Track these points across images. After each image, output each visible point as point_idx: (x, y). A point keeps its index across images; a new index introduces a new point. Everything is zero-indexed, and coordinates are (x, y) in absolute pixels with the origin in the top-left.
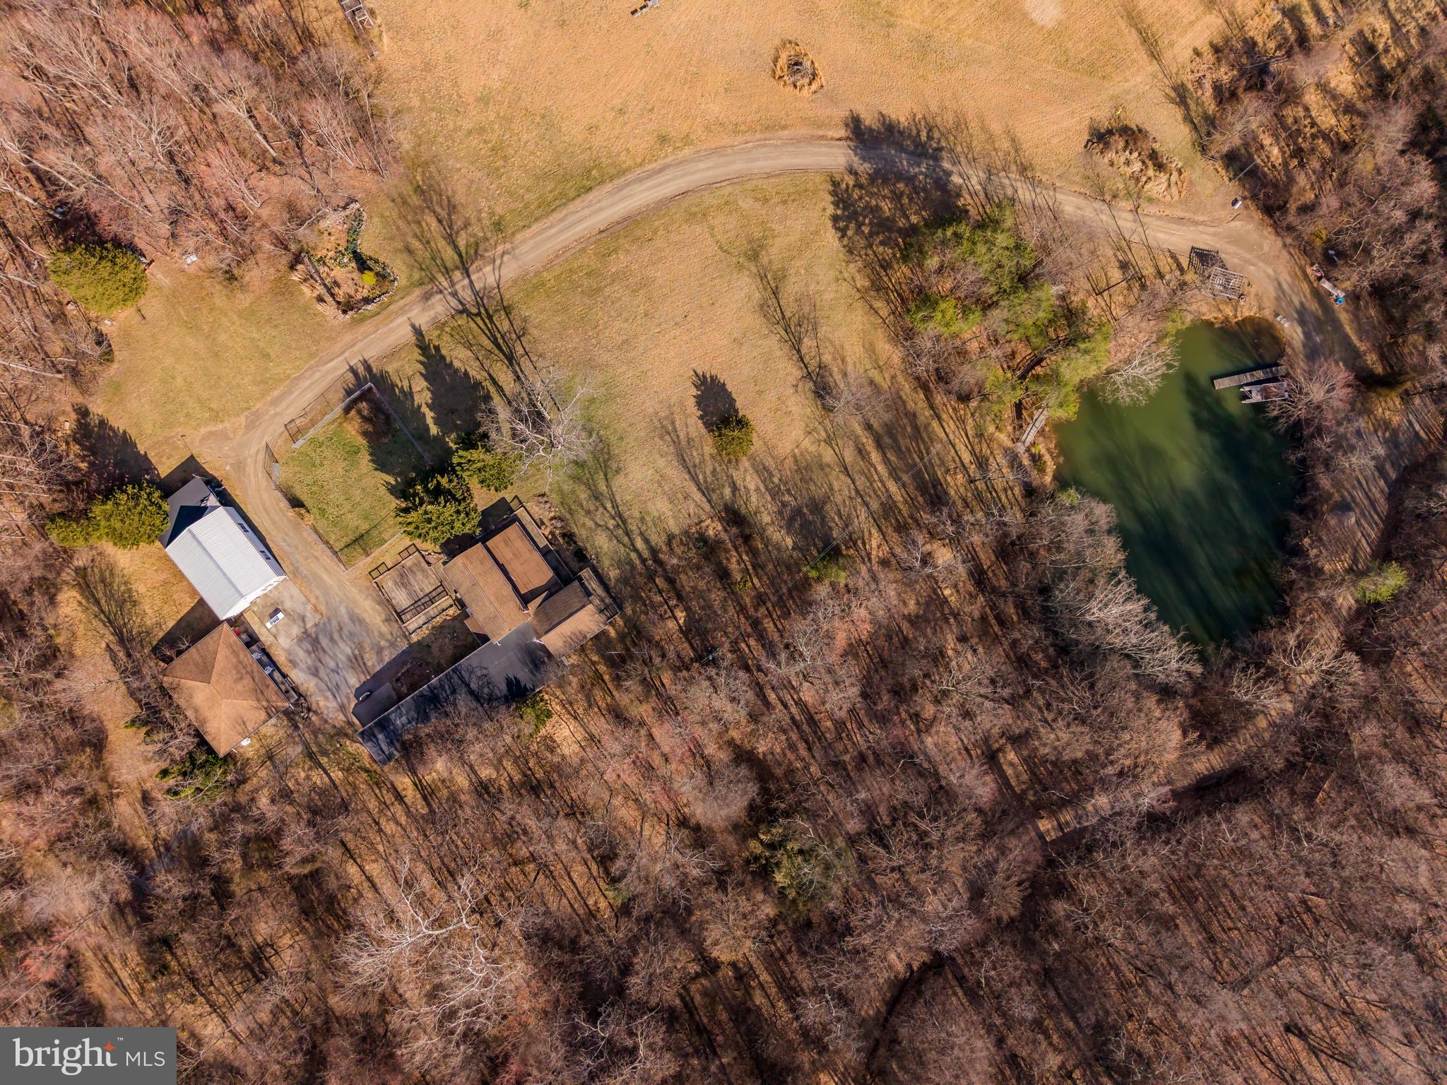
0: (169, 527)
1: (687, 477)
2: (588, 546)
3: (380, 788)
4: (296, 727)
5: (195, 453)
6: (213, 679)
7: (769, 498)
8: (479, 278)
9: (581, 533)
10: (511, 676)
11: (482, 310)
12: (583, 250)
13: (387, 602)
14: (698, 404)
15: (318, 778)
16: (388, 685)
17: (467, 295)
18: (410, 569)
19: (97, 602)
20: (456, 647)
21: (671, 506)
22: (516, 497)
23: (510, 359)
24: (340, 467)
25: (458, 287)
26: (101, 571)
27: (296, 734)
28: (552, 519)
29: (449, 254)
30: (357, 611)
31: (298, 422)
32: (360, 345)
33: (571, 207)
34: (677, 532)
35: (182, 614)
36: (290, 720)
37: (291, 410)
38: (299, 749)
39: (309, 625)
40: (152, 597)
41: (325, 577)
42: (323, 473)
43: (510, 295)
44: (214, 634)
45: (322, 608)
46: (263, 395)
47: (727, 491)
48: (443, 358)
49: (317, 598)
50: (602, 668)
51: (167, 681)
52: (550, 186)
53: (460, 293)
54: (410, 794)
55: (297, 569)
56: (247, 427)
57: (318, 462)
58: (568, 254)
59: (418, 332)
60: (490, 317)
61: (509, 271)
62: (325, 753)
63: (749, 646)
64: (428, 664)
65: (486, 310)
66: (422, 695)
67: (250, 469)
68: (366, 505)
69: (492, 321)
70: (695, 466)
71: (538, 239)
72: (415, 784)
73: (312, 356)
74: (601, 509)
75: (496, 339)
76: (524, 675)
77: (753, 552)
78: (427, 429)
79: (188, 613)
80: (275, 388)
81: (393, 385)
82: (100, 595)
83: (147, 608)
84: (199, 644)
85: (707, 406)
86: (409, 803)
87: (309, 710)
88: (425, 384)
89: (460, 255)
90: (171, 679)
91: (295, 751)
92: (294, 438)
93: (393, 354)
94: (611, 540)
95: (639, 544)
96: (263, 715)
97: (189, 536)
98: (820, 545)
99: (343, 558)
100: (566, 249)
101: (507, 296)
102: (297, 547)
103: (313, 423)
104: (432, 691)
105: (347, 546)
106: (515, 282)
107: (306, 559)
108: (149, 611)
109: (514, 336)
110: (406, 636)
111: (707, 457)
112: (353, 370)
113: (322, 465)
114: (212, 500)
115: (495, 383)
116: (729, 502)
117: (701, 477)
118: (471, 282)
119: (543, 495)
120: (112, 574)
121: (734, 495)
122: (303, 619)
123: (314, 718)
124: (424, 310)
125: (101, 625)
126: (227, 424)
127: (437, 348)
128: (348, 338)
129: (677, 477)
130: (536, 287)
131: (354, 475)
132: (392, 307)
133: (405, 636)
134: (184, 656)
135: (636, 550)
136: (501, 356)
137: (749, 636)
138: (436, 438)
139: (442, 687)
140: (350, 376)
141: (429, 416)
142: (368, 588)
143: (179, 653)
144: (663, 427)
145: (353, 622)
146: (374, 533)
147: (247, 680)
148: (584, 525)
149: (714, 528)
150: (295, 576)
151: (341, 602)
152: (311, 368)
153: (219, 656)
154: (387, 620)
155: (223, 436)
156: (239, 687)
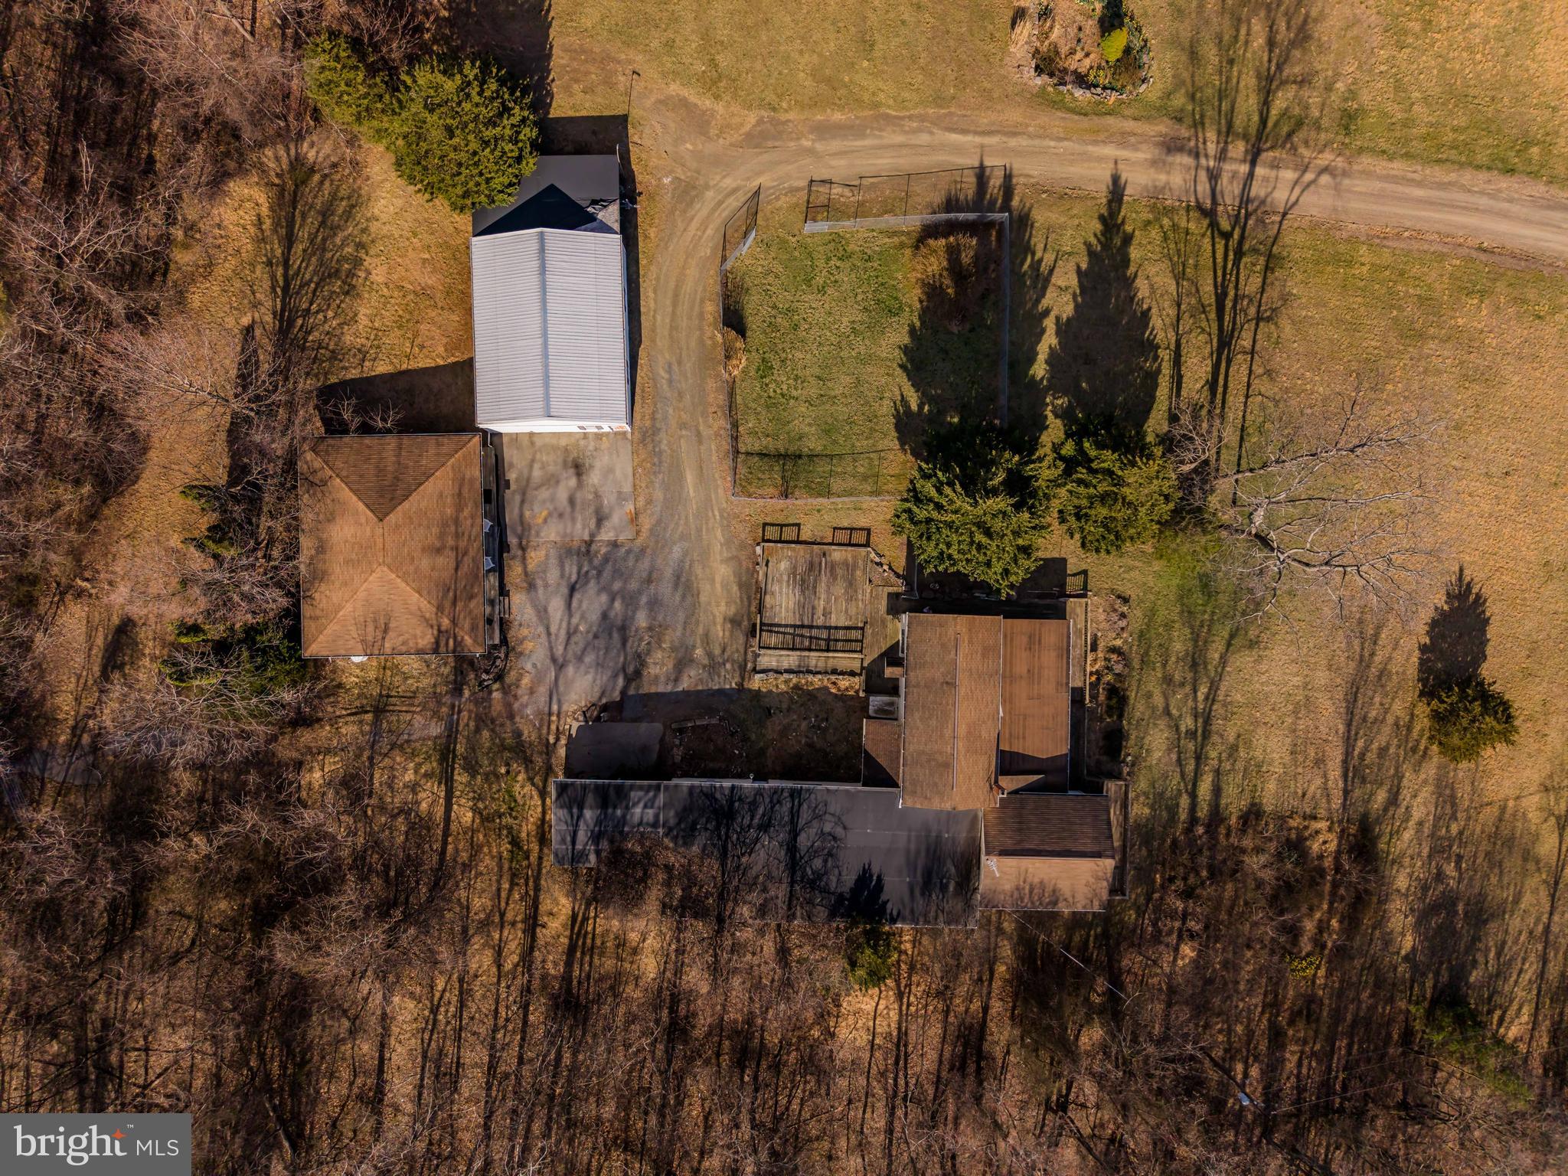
0: (509, 203)
1: (1341, 728)
2: (1133, 735)
3: (513, 884)
4: (457, 691)
5: (635, 114)
6: (392, 518)
7: (1425, 852)
8: (1266, 179)
9: (1137, 707)
10: (875, 870)
11: (1236, 236)
12: (1441, 257)
13: (755, 594)
14: (1434, 624)
15: (429, 799)
16: (658, 726)
17: (1230, 190)
18: (833, 567)
19: (289, 241)
20: (811, 745)
21: (1287, 759)
22: (1085, 572)
23: (1225, 343)
24: (850, 316)
25: (1228, 167)
26: (334, 196)
27: (447, 699)
28: (1113, 650)
29: (1248, 105)
30: (698, 570)
31: (836, 190)
32: (1023, 142)
33: (1467, 177)
34: (1269, 808)
35: (413, 365)
36: (459, 671)
37: (841, 162)
38: (436, 729)
39: (606, 535)
40: (386, 301)
41: (690, 478)
42: (813, 306)
43: (1294, 242)
44: (448, 441)
45: (646, 523)
46: (815, 104)
47: (1381, 796)
48: (1126, 262)
49: (649, 502)
50: (1006, 950)
51: (309, 460)
52: (1462, 121)
53: (1225, 179)
54: (555, 926)
55: (655, 431)
56: (749, 136)
57: (819, 280)
58: (1415, 245)
59: (1117, 191)
60: (1239, 254)
61: (1316, 203)
62: (472, 769)
63: (1246, 1075)
64: (745, 739)
65: (1242, 237)
66: (709, 795)
67: (701, 210)
68: (842, 411)
69: (1237, 263)
70: (1364, 719)
71: (1390, 187)
72: (574, 917)
73: (939, 100)
74: (1188, 689)
75: (1225, 294)
76: (896, 887)
77: (1351, 922)
78: (1031, 359)
79: (425, 371)
80: (841, 108)
81: (1029, 249)
82: (303, 234)
83: (364, 312)
84: (407, 440)
85: (1443, 637)
86: (541, 942)
87: (500, 677)
88: (1074, 281)
89: (1264, 121)
90: (318, 463)
91: (427, 728)
92: (811, 211)
93: (1064, 196)
94: (1169, 750)
95: (1205, 788)
96: (426, 640)
97: (534, 246)
98: (1445, 977)
99: (742, 470)
100: (1418, 235)
101: (1287, 239)
102: (681, 395)
103: (860, 211)
104: (731, 801)
105: (762, 455)
106: (1315, 226)
107: (683, 426)
108: (363, 320)
109: (1252, 311)
110: (746, 669)
111: (1390, 719)
112: (982, 175)
113: (822, 290)
114: (610, 215)
115: (1177, 362)
116: (1373, 816)
117: (1360, 743)
118: (1251, 175)
119: (1126, 600)
120: (348, 215)
121: (1386, 810)
122: (600, 520)
123: (496, 695)
124: (1154, 163)
125: (267, 284)
126: (720, 108)
127: (1128, 239)
128: (1014, 115)
129: (1329, 716)
130: (1337, 260)
131: (861, 347)
132: (1110, 120)
133: (743, 667)
134: (368, 440)
135: (1193, 795)
136: (1215, 326)
137: (1256, 1058)
138: (1033, 383)
139: (753, 806)
140: (971, 180)
141: (1049, 340)
142: (742, 546)
143: (366, 429)
144: (1360, 622)
145: (676, 585)
146: (822, 467)
147: (446, 561)
148: (1149, 695)
149: (1324, 842)
150: (643, 441)
151: (683, 537)
152: (922, 118)
153: (429, 487)
154: (734, 622)
155: (699, 122)
156: (425, 563)
